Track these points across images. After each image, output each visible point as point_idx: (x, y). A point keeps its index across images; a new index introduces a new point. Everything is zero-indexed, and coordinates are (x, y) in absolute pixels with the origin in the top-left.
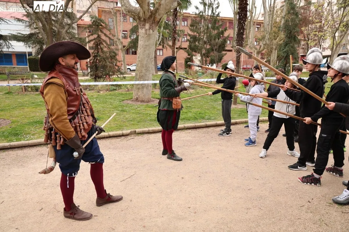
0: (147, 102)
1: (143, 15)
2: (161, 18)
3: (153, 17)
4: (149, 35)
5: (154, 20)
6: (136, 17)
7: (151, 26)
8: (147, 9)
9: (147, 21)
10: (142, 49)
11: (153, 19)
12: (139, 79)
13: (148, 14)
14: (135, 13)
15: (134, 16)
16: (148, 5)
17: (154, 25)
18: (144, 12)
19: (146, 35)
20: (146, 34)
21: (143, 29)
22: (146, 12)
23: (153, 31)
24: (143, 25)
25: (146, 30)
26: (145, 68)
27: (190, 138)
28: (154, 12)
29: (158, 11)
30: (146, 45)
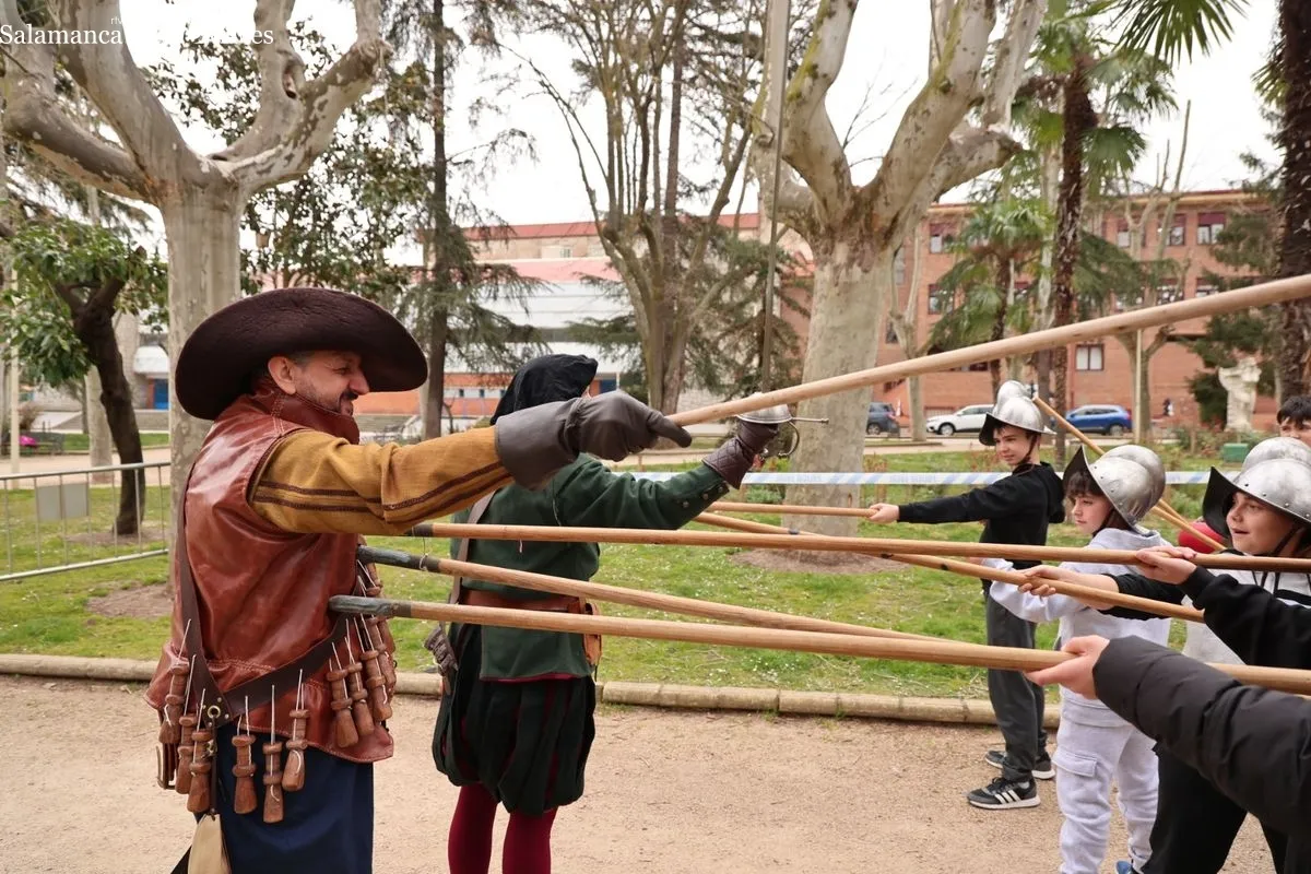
0: (830, 565)
1: (823, 211)
2: (898, 214)
3: (863, 216)
4: (849, 287)
5: (866, 225)
6: (803, 223)
7: (856, 250)
8: (835, 190)
9: (838, 235)
10: (818, 346)
11: (862, 222)
12: (800, 465)
13: (842, 208)
14: (797, 210)
15: (797, 221)
16: (836, 171)
17: (867, 246)
18: (825, 202)
19: (837, 290)
20: (836, 285)
21: (827, 268)
22: (832, 199)
23: (866, 271)
24: (826, 252)
25: (836, 269)
27: (812, 771)
28: (866, 196)
29: (881, 189)
30: (833, 328)
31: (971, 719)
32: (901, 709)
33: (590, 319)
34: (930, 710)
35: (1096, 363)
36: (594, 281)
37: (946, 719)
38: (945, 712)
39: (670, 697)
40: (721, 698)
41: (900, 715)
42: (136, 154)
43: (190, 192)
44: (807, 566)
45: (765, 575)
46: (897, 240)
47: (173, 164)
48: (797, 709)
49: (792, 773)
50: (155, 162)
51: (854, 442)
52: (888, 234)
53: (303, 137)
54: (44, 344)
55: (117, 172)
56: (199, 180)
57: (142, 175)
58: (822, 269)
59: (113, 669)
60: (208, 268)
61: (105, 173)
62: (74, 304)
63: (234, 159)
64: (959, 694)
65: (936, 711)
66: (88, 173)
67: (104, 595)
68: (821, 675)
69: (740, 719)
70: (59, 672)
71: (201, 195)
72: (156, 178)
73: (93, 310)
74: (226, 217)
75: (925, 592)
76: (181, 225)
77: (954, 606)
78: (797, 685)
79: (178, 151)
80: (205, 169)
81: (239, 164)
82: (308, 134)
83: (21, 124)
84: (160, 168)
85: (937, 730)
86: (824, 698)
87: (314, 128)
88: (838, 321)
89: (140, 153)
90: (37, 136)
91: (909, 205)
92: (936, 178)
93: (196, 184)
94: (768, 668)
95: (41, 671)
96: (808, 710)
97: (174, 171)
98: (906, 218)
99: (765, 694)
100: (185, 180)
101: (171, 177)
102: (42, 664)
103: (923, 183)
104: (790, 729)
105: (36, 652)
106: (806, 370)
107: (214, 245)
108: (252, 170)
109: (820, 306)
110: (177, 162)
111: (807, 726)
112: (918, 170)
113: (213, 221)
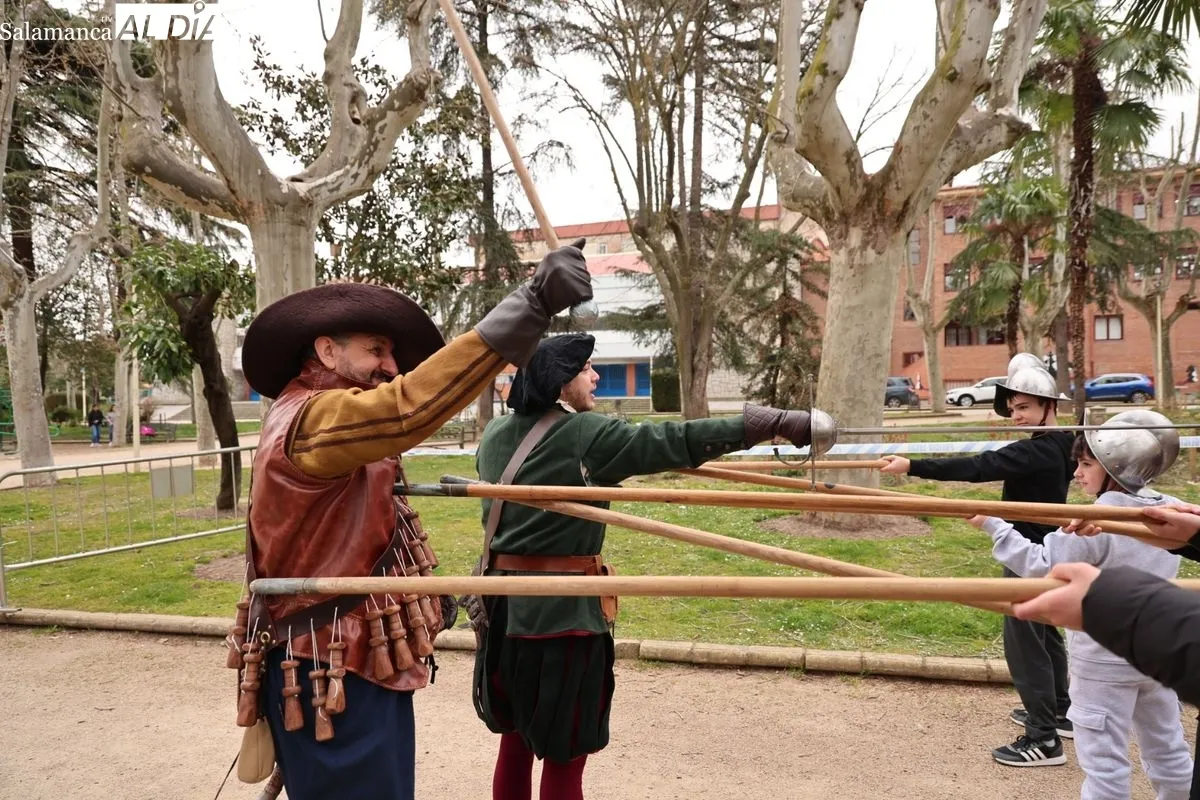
0: (854, 530)
1: (837, 199)
2: (909, 198)
3: (876, 202)
4: (863, 268)
5: (879, 210)
6: (818, 211)
7: (869, 233)
8: (848, 178)
9: (852, 221)
10: (835, 325)
11: (875, 208)
13: (855, 195)
14: (812, 198)
15: (812, 209)
16: (848, 161)
17: (880, 230)
18: (838, 190)
19: (852, 271)
20: (851, 267)
21: (843, 252)
22: (845, 188)
23: (879, 253)
24: (840, 236)
25: (851, 252)
26: (845, 396)
27: (839, 726)
28: (878, 182)
29: (892, 175)
30: (851, 308)
31: (994, 678)
32: (924, 668)
33: (624, 308)
34: (953, 669)
35: (1115, 333)
36: (626, 273)
37: (970, 678)
38: (968, 671)
39: (702, 655)
40: (750, 656)
41: (923, 673)
42: (228, 181)
43: (273, 211)
44: (831, 532)
45: (790, 541)
46: (909, 222)
47: (258, 188)
48: (823, 667)
49: (819, 727)
50: (243, 185)
51: (872, 414)
52: (900, 217)
53: (367, 157)
54: (156, 347)
55: (213, 197)
56: (280, 200)
57: (233, 198)
58: (837, 253)
59: (215, 627)
60: (289, 275)
61: (204, 198)
62: (179, 310)
63: (310, 180)
64: (982, 654)
65: (960, 670)
66: (189, 199)
67: (208, 563)
68: (846, 635)
69: (767, 676)
70: (171, 629)
71: (281, 213)
72: (245, 200)
73: (196, 317)
74: (303, 230)
75: (947, 556)
76: (266, 239)
77: (976, 570)
78: (822, 644)
79: (262, 176)
80: (285, 190)
81: (313, 184)
82: (371, 154)
83: (135, 161)
84: (247, 191)
85: (961, 689)
86: (849, 657)
87: (375, 149)
88: (855, 301)
89: (232, 179)
90: (148, 169)
91: (921, 188)
92: (946, 162)
93: (278, 203)
94: (794, 628)
95: (156, 629)
96: (833, 668)
97: (259, 193)
98: (917, 202)
99: (790, 653)
100: (268, 201)
101: (257, 198)
102: (157, 622)
103: (933, 168)
104: (816, 687)
105: (152, 612)
106: (825, 346)
107: (293, 256)
108: (324, 189)
109: (836, 288)
110: (262, 185)
111: (832, 682)
112: (928, 155)
113: (292, 235)
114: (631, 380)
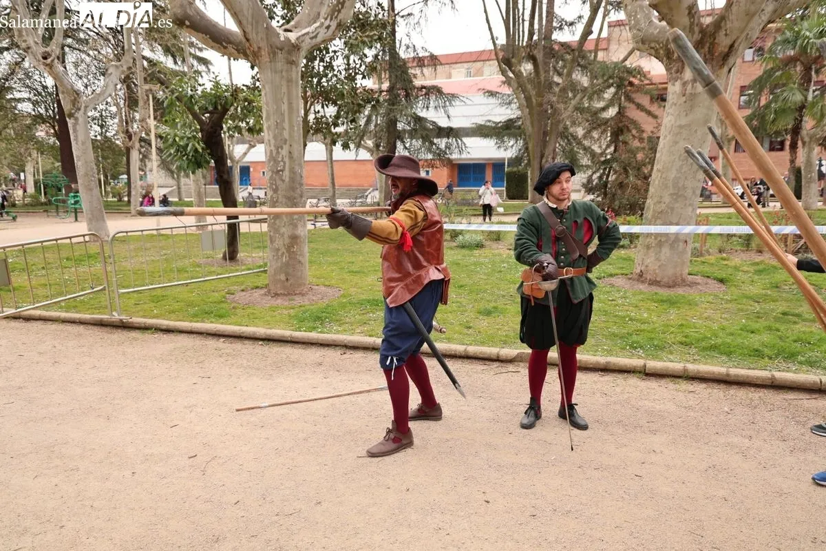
0: (670, 287)
2: (734, 42)
3: (708, 45)
4: (693, 96)
5: (709, 52)
6: (662, 52)
8: (689, 27)
10: (668, 138)
11: (707, 50)
12: (650, 221)
13: (692, 39)
14: (657, 42)
15: (656, 51)
16: (689, 13)
19: (684, 99)
20: (684, 95)
21: (678, 84)
24: (677, 72)
25: (684, 84)
26: (671, 191)
27: (671, 407)
28: (711, 29)
29: (723, 24)
30: (681, 127)
31: (777, 383)
32: (728, 375)
33: (489, 121)
34: (748, 377)
36: (492, 94)
38: (758, 378)
41: (727, 379)
42: (244, 32)
43: (275, 54)
44: (653, 287)
45: (625, 293)
46: (731, 60)
47: (264, 37)
48: (659, 372)
49: (658, 407)
50: (254, 35)
51: (690, 205)
52: (726, 57)
53: (336, 13)
54: (189, 149)
55: (230, 42)
56: (279, 45)
57: (247, 44)
58: (674, 85)
59: (255, 333)
60: (285, 100)
61: (224, 44)
62: (201, 122)
63: (296, 30)
64: (769, 368)
65: (753, 377)
66: (214, 44)
67: (233, 294)
68: (671, 353)
69: (620, 376)
70: (226, 333)
71: (280, 55)
72: (255, 46)
73: (212, 127)
74: (294, 67)
75: (739, 306)
76: (269, 74)
77: (761, 315)
78: (655, 358)
79: (267, 28)
80: (282, 39)
81: (300, 34)
82: (339, 11)
83: (179, 17)
84: (258, 39)
85: (753, 389)
86: (676, 366)
87: (342, 7)
88: (684, 121)
89: (247, 30)
90: (187, 23)
91: (745, 34)
92: (766, 12)
93: (278, 48)
94: (636, 348)
95: (217, 333)
96: (665, 373)
97: (265, 41)
98: (739, 46)
99: (636, 362)
100: (271, 47)
101: (263, 44)
102: (217, 329)
103: (756, 17)
104: (653, 384)
105: (212, 322)
106: (658, 155)
107: (288, 86)
108: (307, 37)
109: (671, 111)
110: (267, 34)
111: (663, 382)
112: (753, 8)
113: (287, 71)
114: (489, 174)
